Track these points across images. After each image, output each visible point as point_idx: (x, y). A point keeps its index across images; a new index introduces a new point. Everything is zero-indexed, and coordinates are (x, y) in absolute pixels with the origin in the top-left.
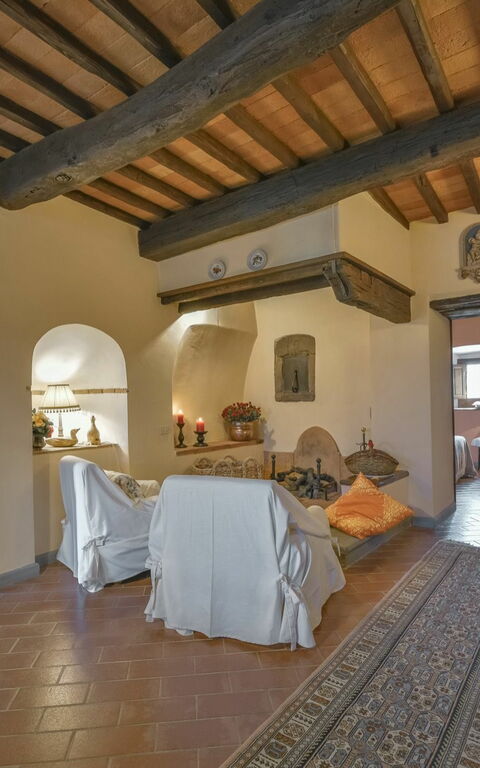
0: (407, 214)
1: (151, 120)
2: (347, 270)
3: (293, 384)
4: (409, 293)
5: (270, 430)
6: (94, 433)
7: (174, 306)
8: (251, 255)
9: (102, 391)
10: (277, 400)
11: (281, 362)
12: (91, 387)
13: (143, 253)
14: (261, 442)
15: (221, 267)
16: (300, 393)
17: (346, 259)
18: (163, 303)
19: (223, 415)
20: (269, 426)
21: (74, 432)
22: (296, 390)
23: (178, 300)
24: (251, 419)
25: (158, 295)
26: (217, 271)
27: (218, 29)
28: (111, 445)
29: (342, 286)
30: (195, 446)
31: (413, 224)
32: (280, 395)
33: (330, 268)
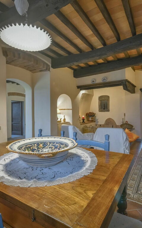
0: (135, 68)
1: (99, 56)
2: (127, 83)
3: (104, 108)
4: (135, 87)
5: (97, 119)
6: (65, 119)
7: (79, 89)
8: (103, 78)
9: (65, 109)
10: (99, 111)
11: (100, 102)
12: (62, 109)
13: (74, 77)
14: (95, 122)
15: (94, 81)
16: (105, 110)
17: (127, 81)
18: (78, 88)
19: (86, 115)
20: (97, 118)
21: (61, 119)
22: (104, 109)
23: (81, 88)
24: (93, 116)
25: (77, 86)
26: (93, 81)
27: (117, 41)
28: (68, 122)
29: (125, 86)
30: (82, 122)
31: (136, 70)
32: (100, 110)
33: (123, 82)
